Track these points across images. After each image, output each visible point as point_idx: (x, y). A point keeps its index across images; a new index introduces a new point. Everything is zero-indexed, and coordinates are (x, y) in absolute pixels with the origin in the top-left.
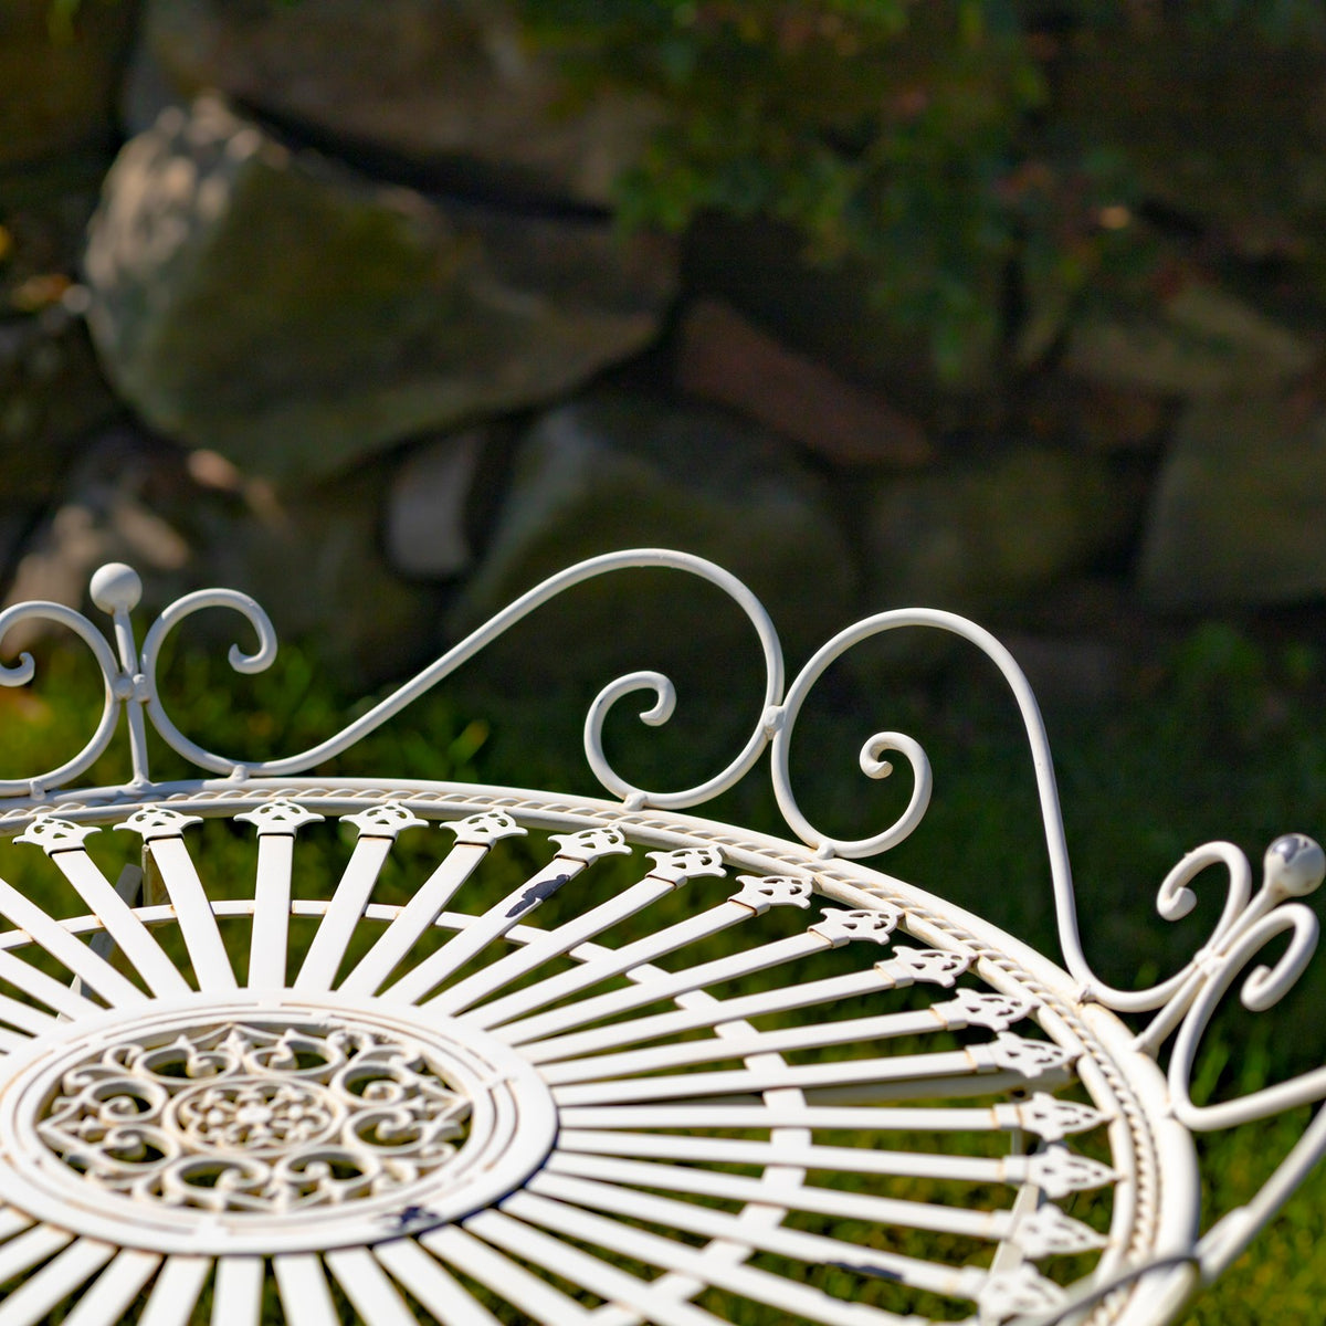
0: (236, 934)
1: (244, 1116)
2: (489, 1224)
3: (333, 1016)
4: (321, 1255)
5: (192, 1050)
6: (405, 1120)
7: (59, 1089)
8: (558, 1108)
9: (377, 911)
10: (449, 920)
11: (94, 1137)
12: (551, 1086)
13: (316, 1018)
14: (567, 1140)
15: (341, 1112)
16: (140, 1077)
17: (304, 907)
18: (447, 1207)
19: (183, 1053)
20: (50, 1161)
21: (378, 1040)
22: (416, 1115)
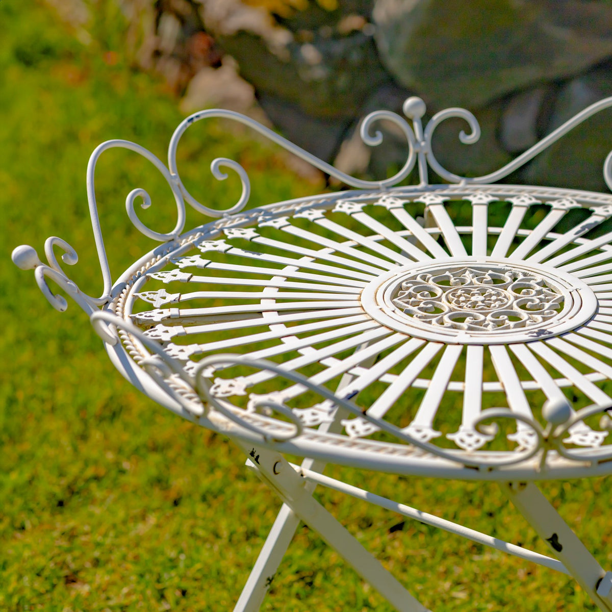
0: (466, 239)
1: (473, 299)
2: (571, 337)
3: (507, 266)
4: (507, 345)
5: (452, 276)
6: (537, 301)
7: (400, 287)
8: (598, 300)
9: (522, 232)
10: (551, 236)
11: (415, 304)
12: (594, 292)
13: (500, 266)
14: (601, 310)
15: (512, 299)
16: (431, 284)
17: (493, 230)
18: (556, 330)
19: (448, 277)
20: (397, 311)
21: (525, 274)
22: (541, 300)
